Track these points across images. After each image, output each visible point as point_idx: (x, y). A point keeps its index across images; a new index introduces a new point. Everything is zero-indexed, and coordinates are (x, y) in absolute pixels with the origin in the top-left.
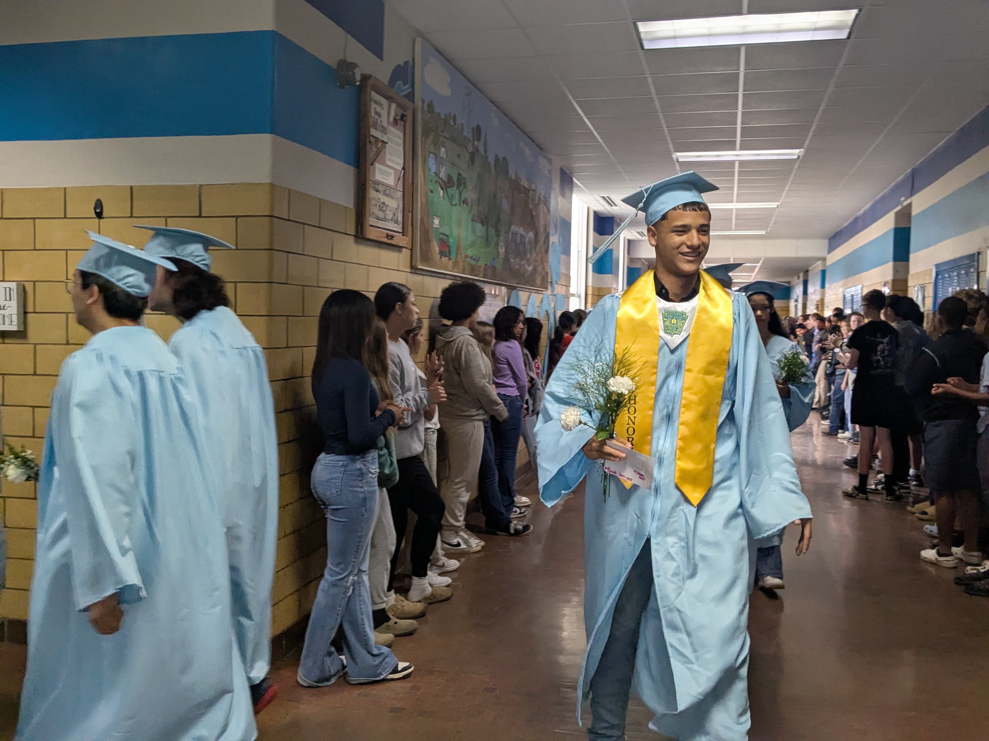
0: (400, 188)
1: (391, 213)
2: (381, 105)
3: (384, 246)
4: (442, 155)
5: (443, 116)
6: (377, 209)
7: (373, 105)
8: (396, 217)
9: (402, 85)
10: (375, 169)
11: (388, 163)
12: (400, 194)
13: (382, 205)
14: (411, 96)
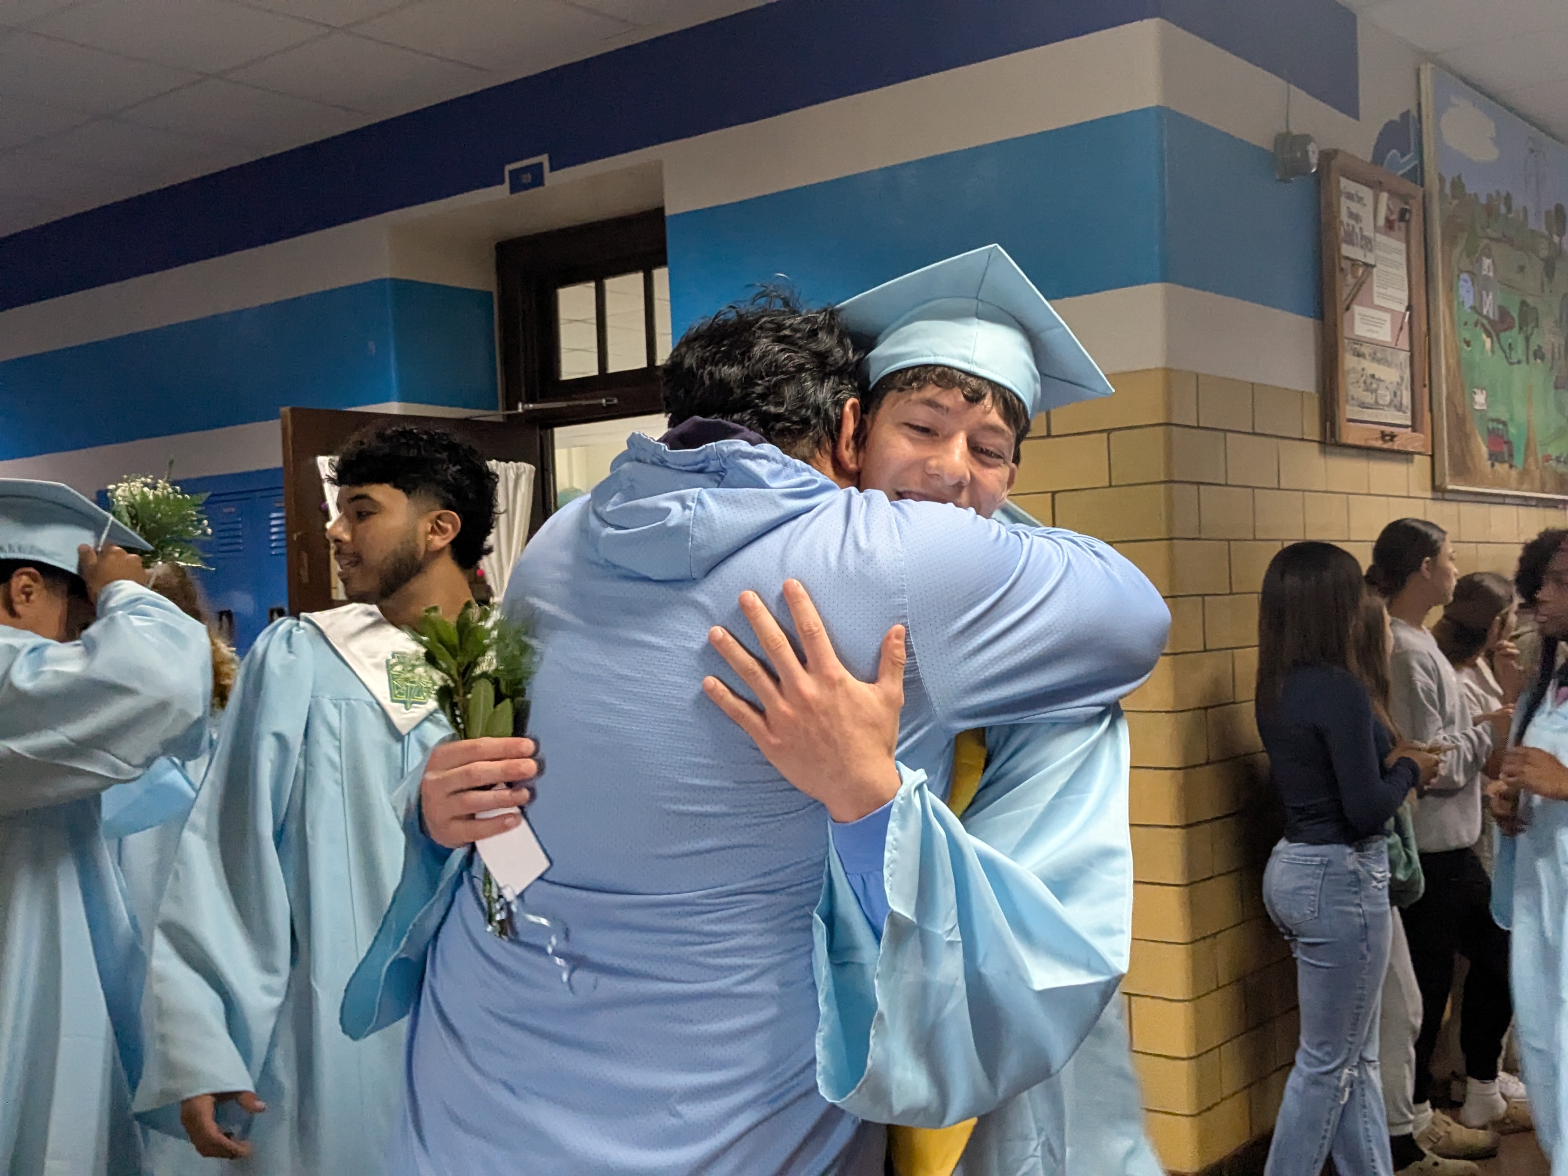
0: (1404, 342)
1: (1388, 393)
2: (1360, 200)
3: (1378, 454)
4: (1484, 273)
5: (1483, 200)
6: (1360, 389)
7: (1344, 203)
8: (1399, 398)
9: (1399, 155)
10: (1353, 316)
11: (1377, 301)
12: (1403, 357)
13: (1369, 381)
14: (1417, 175)
